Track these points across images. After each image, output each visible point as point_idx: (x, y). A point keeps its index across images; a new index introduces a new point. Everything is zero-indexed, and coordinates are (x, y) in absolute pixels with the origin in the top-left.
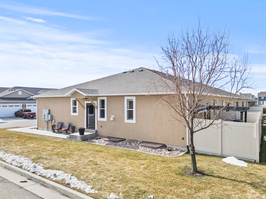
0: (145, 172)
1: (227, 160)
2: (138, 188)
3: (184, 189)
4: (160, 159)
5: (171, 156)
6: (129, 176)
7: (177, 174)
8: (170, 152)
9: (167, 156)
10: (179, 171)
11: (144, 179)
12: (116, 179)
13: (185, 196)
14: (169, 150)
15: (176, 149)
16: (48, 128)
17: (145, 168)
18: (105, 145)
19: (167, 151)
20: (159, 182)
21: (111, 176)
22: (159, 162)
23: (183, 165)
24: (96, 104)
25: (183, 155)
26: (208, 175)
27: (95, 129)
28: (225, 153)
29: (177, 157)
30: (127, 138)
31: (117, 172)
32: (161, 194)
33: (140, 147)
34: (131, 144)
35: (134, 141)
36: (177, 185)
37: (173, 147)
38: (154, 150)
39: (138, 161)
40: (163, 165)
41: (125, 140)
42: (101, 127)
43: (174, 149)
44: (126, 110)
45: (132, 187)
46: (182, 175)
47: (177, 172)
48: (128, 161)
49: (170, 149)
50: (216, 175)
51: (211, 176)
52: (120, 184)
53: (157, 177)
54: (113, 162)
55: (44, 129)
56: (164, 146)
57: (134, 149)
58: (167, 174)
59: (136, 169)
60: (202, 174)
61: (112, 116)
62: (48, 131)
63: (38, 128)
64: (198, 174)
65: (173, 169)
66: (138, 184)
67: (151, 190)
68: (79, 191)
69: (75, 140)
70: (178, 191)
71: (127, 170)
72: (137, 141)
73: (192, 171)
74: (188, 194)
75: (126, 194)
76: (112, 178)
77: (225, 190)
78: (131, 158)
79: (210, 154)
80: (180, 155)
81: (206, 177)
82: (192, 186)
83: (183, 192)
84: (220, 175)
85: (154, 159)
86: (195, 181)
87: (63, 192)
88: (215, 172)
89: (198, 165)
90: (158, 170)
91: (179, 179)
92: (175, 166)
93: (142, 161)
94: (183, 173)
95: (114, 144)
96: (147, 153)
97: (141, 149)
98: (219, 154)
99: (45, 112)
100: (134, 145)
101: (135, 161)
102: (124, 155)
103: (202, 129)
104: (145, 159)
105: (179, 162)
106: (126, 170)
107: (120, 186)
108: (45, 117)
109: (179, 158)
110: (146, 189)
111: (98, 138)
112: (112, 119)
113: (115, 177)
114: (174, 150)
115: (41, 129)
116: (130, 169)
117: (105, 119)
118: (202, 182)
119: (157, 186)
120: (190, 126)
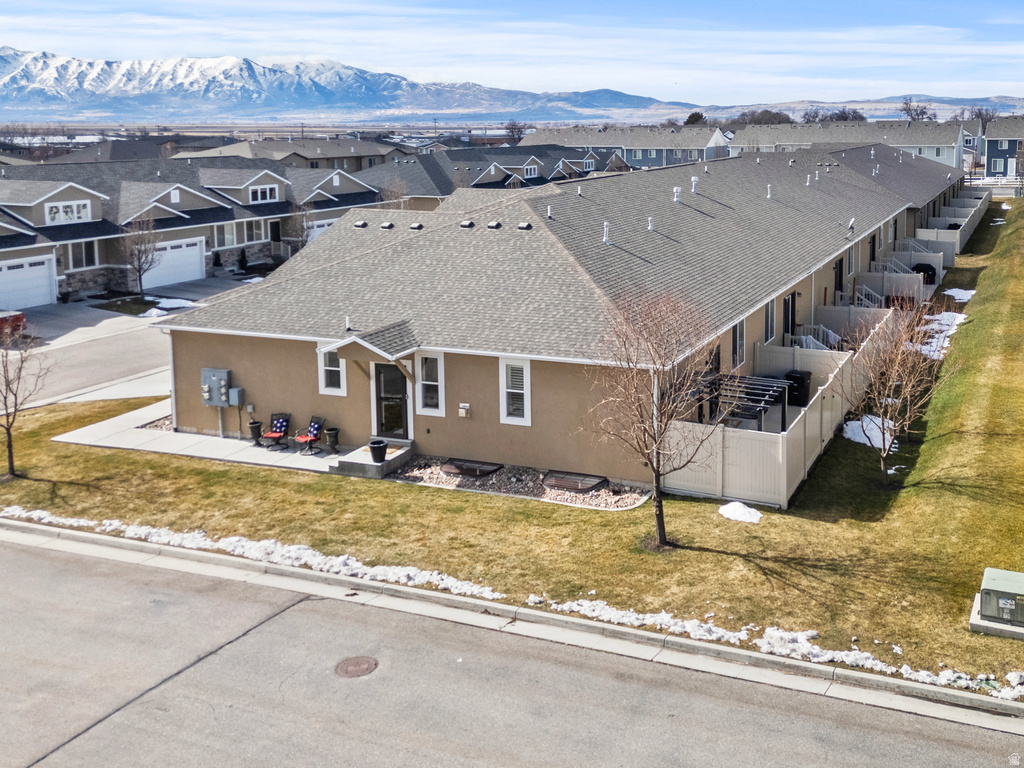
0: (574, 552)
1: (727, 511)
2: (569, 582)
3: (642, 576)
4: (598, 520)
5: (620, 509)
6: (546, 563)
7: (631, 551)
8: (617, 498)
9: (611, 509)
10: (636, 545)
11: (575, 567)
12: (527, 572)
13: (641, 586)
14: (616, 493)
15: (631, 488)
16: (225, 429)
17: (572, 545)
18: (453, 487)
19: (611, 493)
20: (602, 569)
21: (514, 568)
22: (597, 528)
23: (642, 530)
24: (410, 369)
25: (645, 503)
26: (683, 547)
27: (407, 438)
28: (730, 492)
29: (630, 510)
30: (508, 462)
31: (522, 558)
32: (607, 587)
33: (548, 490)
34: (521, 481)
35: (527, 470)
36: (631, 571)
37: (624, 483)
38: (581, 496)
39: (555, 529)
40: (606, 534)
41: (501, 467)
42: (428, 431)
43: (627, 489)
44: (503, 391)
45: (560, 582)
46: (640, 551)
47: (631, 547)
48: (533, 531)
49: (616, 488)
50: (696, 545)
51: (688, 548)
52: (537, 579)
53: (596, 561)
54: (502, 535)
55: (205, 431)
56: (604, 483)
57: (535, 495)
58: (614, 554)
59: (555, 548)
60: (675, 545)
61: (461, 405)
62: (225, 437)
63: (180, 428)
64: (667, 547)
65: (625, 540)
66: (569, 577)
67: (590, 583)
68: (472, 596)
69: (361, 475)
70: (633, 580)
71: (538, 551)
72: (534, 470)
73: (657, 543)
74: (646, 583)
75: (553, 593)
76: (518, 571)
77: (702, 570)
78: (535, 522)
79: (702, 496)
80: (638, 504)
81: (679, 551)
82: (654, 569)
83: (640, 581)
84: (702, 545)
85: (585, 522)
86: (659, 561)
87: (446, 602)
88: (698, 539)
89: (668, 529)
90: (596, 546)
91: (633, 560)
92: (627, 534)
93: (561, 527)
94: (641, 547)
95: (478, 483)
96: (566, 504)
97: (551, 496)
98: (718, 495)
99: (214, 378)
100: (531, 484)
101: (547, 530)
102: (517, 517)
103: (675, 469)
104: (568, 523)
105: (635, 524)
106: (536, 553)
107: (539, 582)
108: (215, 394)
109: (636, 513)
110: (583, 582)
111: (423, 463)
112: (462, 413)
113: (523, 569)
114: (625, 492)
115: (195, 430)
116: (543, 549)
117: (440, 412)
118: (671, 561)
119: (599, 577)
120: (655, 465)
